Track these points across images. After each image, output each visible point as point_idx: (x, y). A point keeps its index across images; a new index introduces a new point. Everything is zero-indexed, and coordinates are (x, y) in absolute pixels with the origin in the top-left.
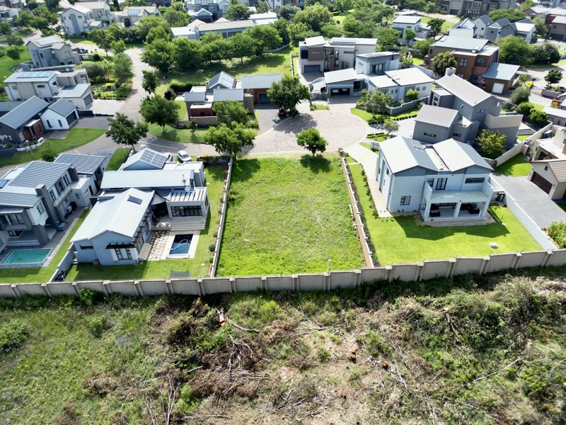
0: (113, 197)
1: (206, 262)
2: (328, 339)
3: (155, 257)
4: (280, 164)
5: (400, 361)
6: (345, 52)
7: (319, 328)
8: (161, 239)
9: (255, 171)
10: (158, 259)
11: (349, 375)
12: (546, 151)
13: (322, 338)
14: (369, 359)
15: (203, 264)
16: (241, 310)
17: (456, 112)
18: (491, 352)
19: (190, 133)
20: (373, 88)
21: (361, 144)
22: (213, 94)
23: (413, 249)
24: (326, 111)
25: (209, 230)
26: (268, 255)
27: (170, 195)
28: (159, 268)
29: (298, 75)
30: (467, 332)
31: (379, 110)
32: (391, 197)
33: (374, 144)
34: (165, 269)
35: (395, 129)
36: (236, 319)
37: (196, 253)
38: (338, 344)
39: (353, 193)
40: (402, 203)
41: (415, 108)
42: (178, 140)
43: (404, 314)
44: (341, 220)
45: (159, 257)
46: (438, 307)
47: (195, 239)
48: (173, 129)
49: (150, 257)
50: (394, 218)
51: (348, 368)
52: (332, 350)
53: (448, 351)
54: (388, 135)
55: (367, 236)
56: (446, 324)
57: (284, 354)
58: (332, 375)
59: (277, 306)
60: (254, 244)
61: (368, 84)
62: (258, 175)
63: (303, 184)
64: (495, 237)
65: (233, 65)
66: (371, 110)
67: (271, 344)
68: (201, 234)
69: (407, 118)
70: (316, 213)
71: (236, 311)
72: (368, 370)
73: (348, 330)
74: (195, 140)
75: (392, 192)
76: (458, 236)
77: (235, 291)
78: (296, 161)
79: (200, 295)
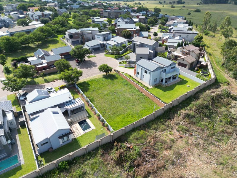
0: (39, 116)
2: (169, 134)
3: (77, 135)
4: (97, 81)
5: (193, 131)
6: (88, 34)
7: (162, 132)
8: (73, 127)
9: (89, 86)
10: (80, 135)
11: (184, 143)
12: (177, 56)
13: (167, 135)
14: (185, 135)
15: (102, 129)
16: (134, 139)
17: (148, 48)
18: (212, 117)
19: (42, 79)
20: (110, 46)
21: (119, 66)
22: (44, 59)
23: (169, 95)
24: (95, 57)
25: (91, 115)
26: (123, 116)
27: (66, 106)
28: (84, 138)
29: (71, 46)
30: (204, 114)
31: (115, 53)
32: (151, 80)
33: (125, 65)
34: (87, 138)
35: (129, 58)
36: (135, 143)
37: (94, 126)
38: (173, 134)
39: (135, 83)
40: (155, 81)
41: (127, 50)
42: (38, 83)
43: (184, 116)
44: (137, 94)
45: (79, 134)
46: (191, 110)
47: (88, 121)
48: (31, 79)
49: (75, 136)
50: (154, 87)
51: (182, 141)
52: (173, 137)
53: (202, 121)
54: (127, 61)
55: (154, 95)
56: (196, 114)
57: (161, 146)
58: (180, 145)
59: (144, 132)
60: (114, 114)
61: (106, 45)
62: (91, 87)
63: (112, 86)
64: (186, 84)
65: (35, 46)
66: (112, 54)
67: (154, 145)
68: (89, 118)
69: (127, 54)
70: (126, 94)
71: (131, 140)
72: (188, 138)
73: (172, 129)
74: (47, 81)
75: (151, 78)
76: (177, 87)
77: (125, 133)
78: (102, 78)
79: (112, 141)
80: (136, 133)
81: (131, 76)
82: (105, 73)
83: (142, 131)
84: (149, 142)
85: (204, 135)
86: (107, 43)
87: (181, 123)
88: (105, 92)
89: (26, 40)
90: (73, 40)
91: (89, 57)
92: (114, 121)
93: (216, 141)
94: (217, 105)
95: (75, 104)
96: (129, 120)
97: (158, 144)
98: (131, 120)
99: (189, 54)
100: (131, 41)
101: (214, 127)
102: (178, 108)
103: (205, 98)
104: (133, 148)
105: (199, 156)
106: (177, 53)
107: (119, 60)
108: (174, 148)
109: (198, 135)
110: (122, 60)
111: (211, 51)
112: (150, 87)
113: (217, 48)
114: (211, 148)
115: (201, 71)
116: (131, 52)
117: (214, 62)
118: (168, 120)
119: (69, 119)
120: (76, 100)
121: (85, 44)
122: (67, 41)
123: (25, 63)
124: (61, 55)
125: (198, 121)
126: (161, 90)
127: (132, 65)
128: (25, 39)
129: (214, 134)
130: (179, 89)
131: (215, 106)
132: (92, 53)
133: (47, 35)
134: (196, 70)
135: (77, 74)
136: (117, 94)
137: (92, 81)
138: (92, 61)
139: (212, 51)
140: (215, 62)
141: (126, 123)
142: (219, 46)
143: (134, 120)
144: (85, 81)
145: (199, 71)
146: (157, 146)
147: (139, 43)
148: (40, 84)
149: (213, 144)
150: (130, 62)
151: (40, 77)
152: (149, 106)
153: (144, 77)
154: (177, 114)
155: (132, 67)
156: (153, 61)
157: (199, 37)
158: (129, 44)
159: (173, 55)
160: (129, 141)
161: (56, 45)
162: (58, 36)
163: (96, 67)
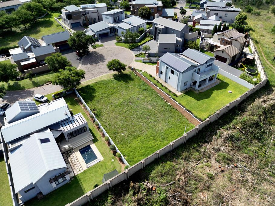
0: (21, 145)
1: (113, 158)
2: (205, 166)
3: (78, 170)
5: (239, 160)
6: (92, 13)
7: (196, 163)
8: (72, 157)
9: (94, 93)
10: (82, 171)
11: (227, 179)
12: (213, 45)
13: (202, 168)
14: (227, 167)
15: (113, 160)
16: (157, 176)
17: (175, 35)
18: (264, 138)
19: (30, 81)
20: (122, 30)
21: (136, 61)
22: (32, 52)
23: (205, 106)
24: (102, 47)
25: (97, 137)
26: (142, 138)
27: (61, 127)
28: (88, 176)
29: (69, 30)
30: (252, 134)
31: (130, 41)
32: (180, 85)
33: (144, 60)
34: (92, 175)
35: (149, 49)
36: (159, 182)
37: (102, 155)
38: (211, 167)
39: (158, 88)
40: (185, 85)
41: (145, 37)
42: (24, 88)
43: (226, 138)
44: (161, 103)
45: (81, 169)
46: (234, 128)
47: (93, 147)
48: (15, 82)
49: (75, 172)
50: (184, 93)
51: (224, 176)
52: (211, 171)
53: (250, 146)
54: (146, 53)
55: (184, 107)
56: (242, 134)
57: (194, 186)
58: (221, 184)
59: (172, 163)
60: (129, 135)
61: (118, 28)
62: (98, 94)
63: (126, 91)
64: (226, 88)
65: (21, 30)
66: (126, 42)
67: (186, 185)
68: (94, 143)
69: (146, 42)
70: (146, 104)
71: (154, 177)
72: (231, 172)
73: (209, 158)
74: (36, 85)
75: (180, 81)
76: (215, 93)
77: (144, 166)
78: (112, 80)
79: (126, 179)
80: (159, 167)
81: (151, 76)
82: (116, 72)
83: (168, 163)
84: (179, 181)
85: (253, 167)
86: (119, 27)
87: (222, 148)
88: (117, 101)
89: (7, 23)
90: (72, 21)
91: (94, 47)
92: (129, 147)
93: (269, 175)
94: (270, 120)
95: (74, 123)
96: (150, 146)
97: (191, 182)
98: (153, 144)
99: (230, 43)
100: (152, 23)
101: (265, 154)
102: (217, 126)
103: (254, 111)
104: (156, 190)
105: (248, 199)
106: (214, 41)
107: (135, 52)
108: (213, 189)
109: (245, 167)
110: (139, 51)
111: (257, 37)
112: (179, 94)
113: (264, 33)
114: (263, 187)
115: (246, 68)
116: (151, 40)
117: (262, 53)
118: (204, 143)
119: (66, 145)
120: (76, 117)
121: (89, 27)
122: (65, 23)
123: (7, 57)
124: (56, 44)
125: (244, 146)
126: (193, 98)
127: (154, 59)
128: (6, 21)
129: (267, 164)
130: (218, 95)
131: (267, 122)
132: (98, 41)
133: (36, 15)
134: (239, 66)
135: (77, 77)
136: (133, 104)
137: (98, 84)
138: (98, 53)
139: (259, 37)
140: (264, 53)
141: (146, 151)
142: (267, 30)
143: (157, 144)
144: (89, 84)
145: (243, 67)
146: (189, 186)
147: (162, 27)
148: (27, 89)
149: (266, 180)
150: (150, 55)
151: (26, 78)
152: (177, 122)
153: (169, 79)
154: (216, 134)
155: (152, 61)
156: (182, 55)
157: (242, 16)
158: (149, 26)
159: (207, 45)
160: (151, 179)
161: (49, 28)
162: (52, 15)
163: (105, 62)
